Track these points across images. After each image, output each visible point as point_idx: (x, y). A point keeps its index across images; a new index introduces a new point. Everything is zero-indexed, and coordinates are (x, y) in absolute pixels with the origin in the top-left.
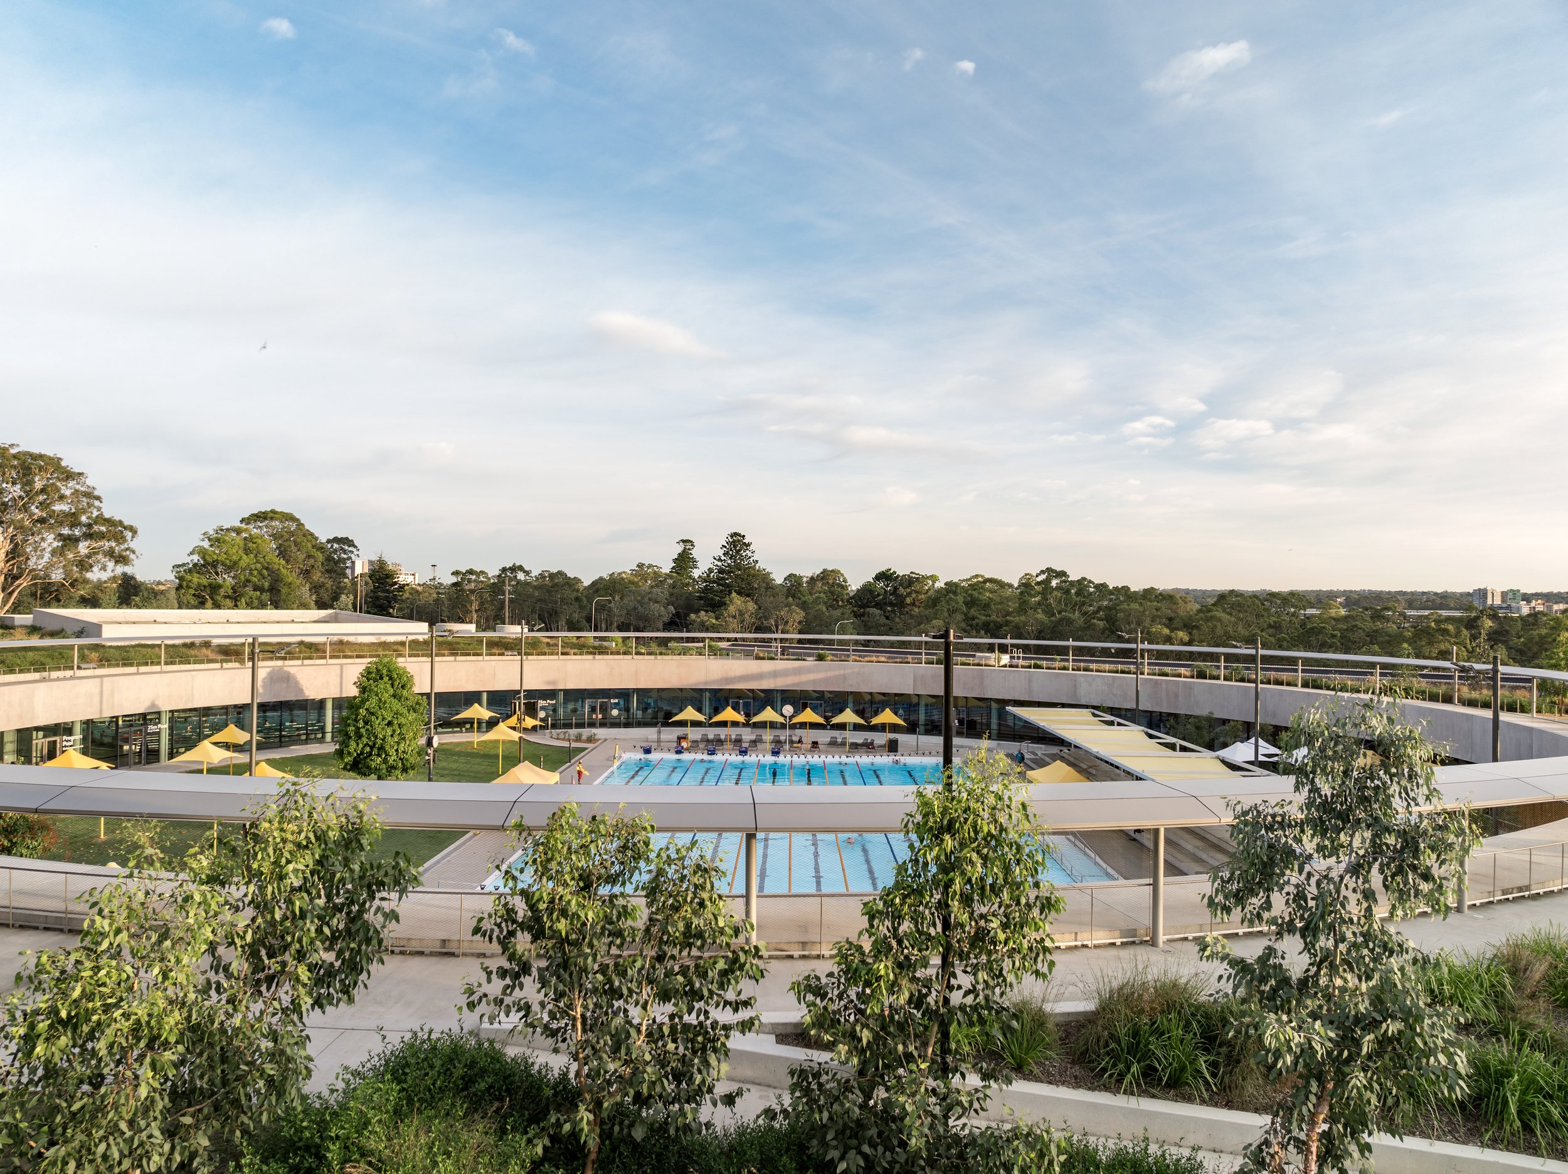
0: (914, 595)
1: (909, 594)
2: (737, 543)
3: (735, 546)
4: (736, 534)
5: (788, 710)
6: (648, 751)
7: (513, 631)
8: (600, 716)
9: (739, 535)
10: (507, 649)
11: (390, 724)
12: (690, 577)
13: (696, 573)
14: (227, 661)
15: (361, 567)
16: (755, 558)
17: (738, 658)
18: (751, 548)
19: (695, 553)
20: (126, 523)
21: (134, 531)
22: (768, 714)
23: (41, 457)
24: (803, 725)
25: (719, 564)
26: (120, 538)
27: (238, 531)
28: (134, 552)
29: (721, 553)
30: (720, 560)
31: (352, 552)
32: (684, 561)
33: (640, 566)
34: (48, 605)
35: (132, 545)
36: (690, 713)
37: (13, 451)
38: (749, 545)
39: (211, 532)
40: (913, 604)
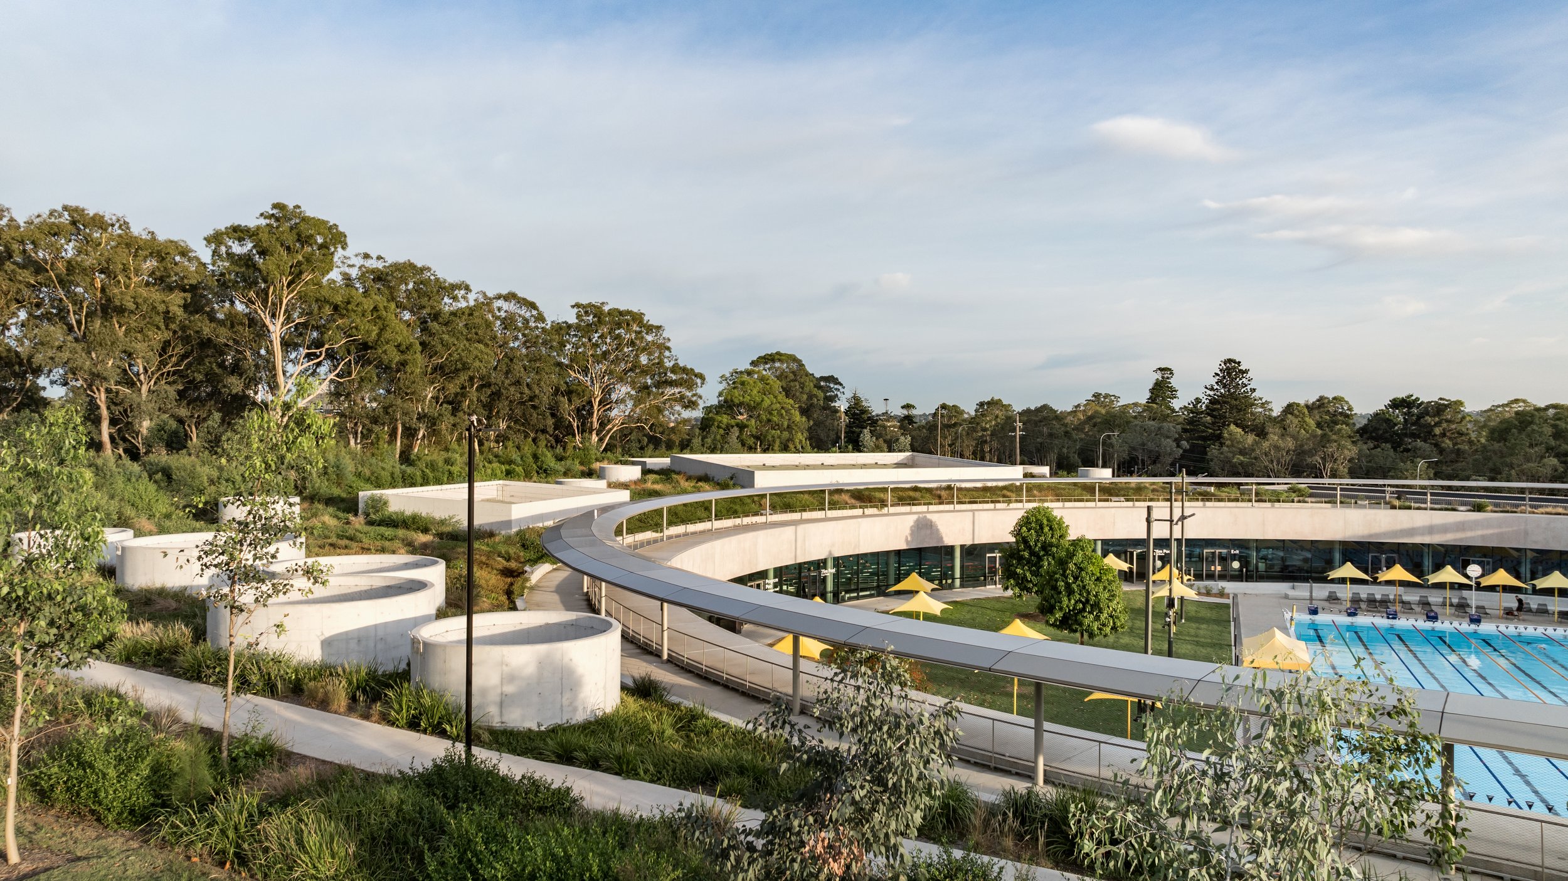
0: (1445, 425)
1: (1437, 424)
2: (1231, 371)
3: (1229, 374)
4: (1230, 361)
5: (1474, 570)
6: (1314, 612)
7: (1103, 474)
8: (1219, 568)
9: (1235, 362)
10: (1111, 495)
11: (1098, 579)
12: (1169, 408)
13: (1176, 404)
14: (867, 507)
15: (842, 405)
16: (1252, 386)
17: (1364, 507)
18: (1249, 375)
19: (1174, 382)
20: (697, 371)
21: (701, 377)
22: (1449, 574)
23: (629, 312)
24: (1492, 588)
25: (1212, 393)
26: (690, 385)
27: (749, 373)
28: (700, 397)
29: (1213, 381)
30: (1212, 389)
31: (838, 390)
32: (1162, 389)
33: (1097, 396)
34: (682, 451)
35: (699, 391)
36: (1349, 570)
37: (606, 308)
38: (1246, 371)
39: (728, 375)
40: (1443, 435)
